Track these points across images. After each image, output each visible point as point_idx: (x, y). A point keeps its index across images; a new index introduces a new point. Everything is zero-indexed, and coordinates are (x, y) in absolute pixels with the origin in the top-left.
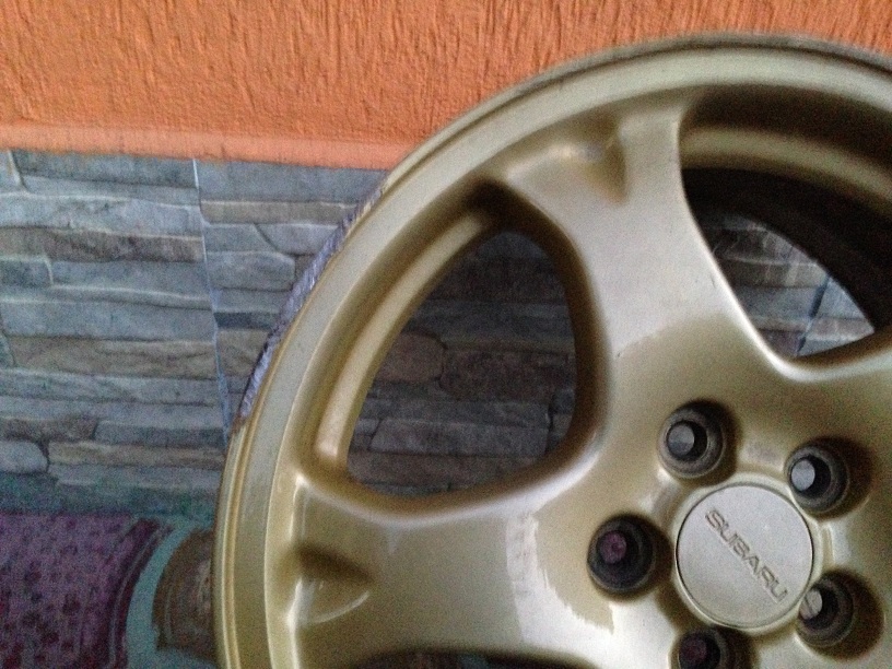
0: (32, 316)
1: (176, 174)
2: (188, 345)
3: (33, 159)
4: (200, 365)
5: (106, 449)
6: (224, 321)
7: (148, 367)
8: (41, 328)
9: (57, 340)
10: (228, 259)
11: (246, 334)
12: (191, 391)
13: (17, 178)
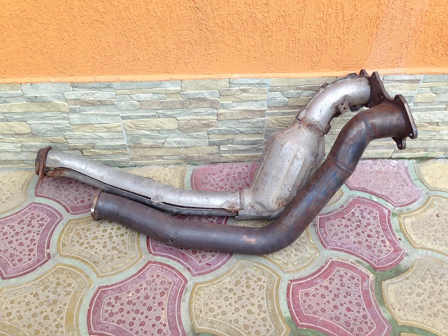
0: (77, 120)
1: (109, 85)
2: (115, 124)
3: (76, 84)
4: (118, 129)
5: (97, 151)
6: (123, 118)
7: (105, 130)
8: (79, 123)
9: (83, 125)
10: (123, 103)
11: (129, 121)
12: (117, 135)
13: (72, 89)
